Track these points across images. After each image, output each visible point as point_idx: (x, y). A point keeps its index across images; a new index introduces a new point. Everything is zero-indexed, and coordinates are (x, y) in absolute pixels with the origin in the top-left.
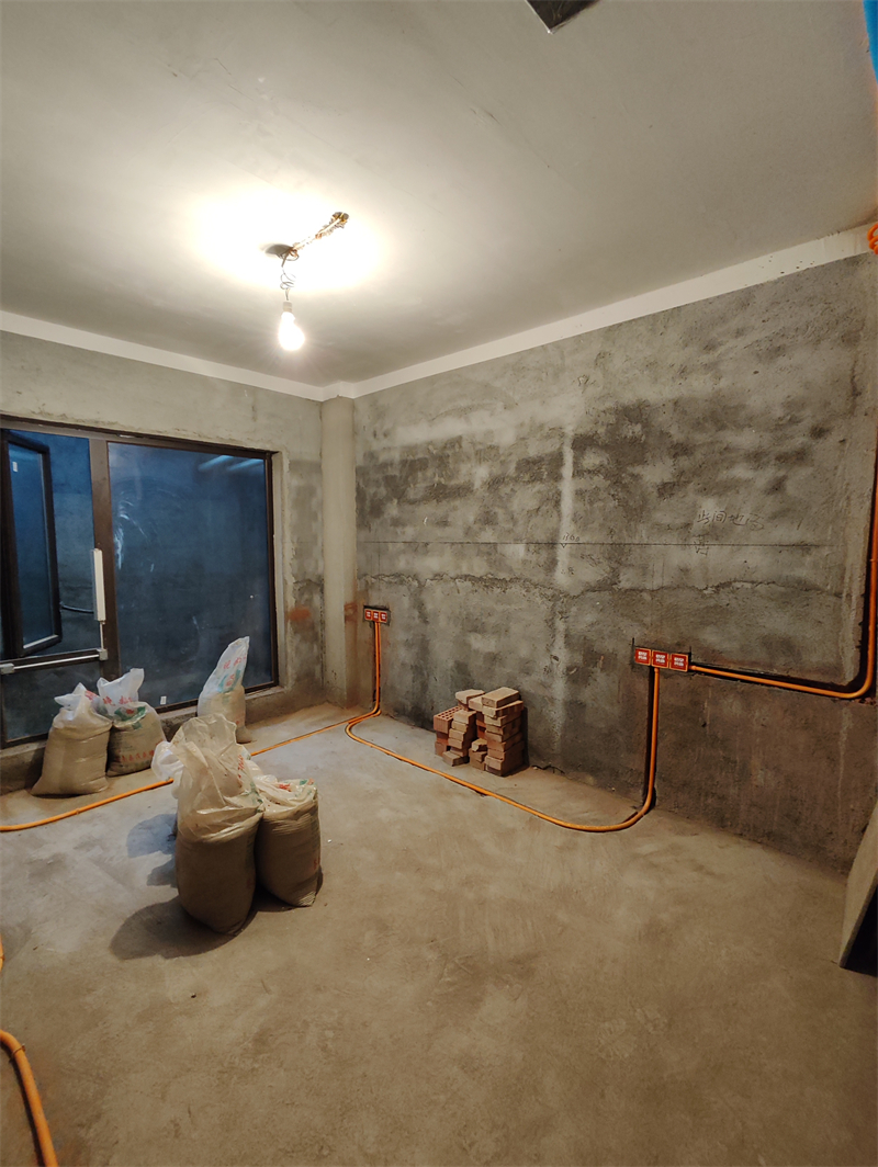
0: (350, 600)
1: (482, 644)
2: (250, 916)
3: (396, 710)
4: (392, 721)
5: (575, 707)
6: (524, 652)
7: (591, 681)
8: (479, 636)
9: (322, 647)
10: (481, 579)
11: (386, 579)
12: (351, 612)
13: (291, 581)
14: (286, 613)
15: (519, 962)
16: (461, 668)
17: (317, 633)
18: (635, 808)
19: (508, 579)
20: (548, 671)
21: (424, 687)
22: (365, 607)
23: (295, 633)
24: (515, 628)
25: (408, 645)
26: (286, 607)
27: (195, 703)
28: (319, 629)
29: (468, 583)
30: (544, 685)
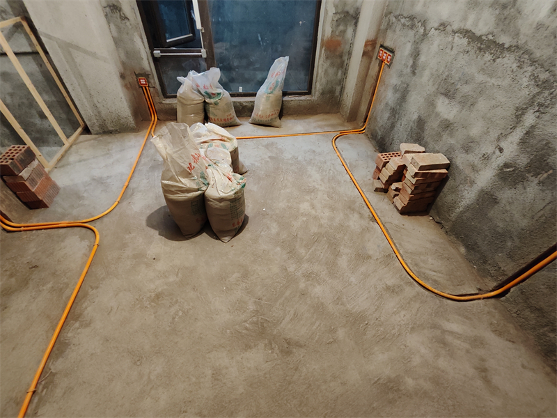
0: (372, 37)
1: (446, 109)
2: (199, 233)
3: (372, 135)
4: (367, 141)
5: (488, 199)
6: (475, 131)
7: (520, 186)
8: (447, 101)
9: (345, 73)
10: (479, 39)
11: (403, 20)
12: (369, 48)
13: (332, 11)
14: (322, 40)
15: (289, 343)
16: (421, 123)
17: (344, 62)
18: (480, 290)
19: (506, 46)
20: (486, 158)
21: (393, 126)
22: (382, 46)
23: (327, 58)
24: (482, 105)
25: (396, 89)
26: (323, 35)
27: (254, 95)
28: (345, 58)
29: (465, 41)
30: (474, 168)
